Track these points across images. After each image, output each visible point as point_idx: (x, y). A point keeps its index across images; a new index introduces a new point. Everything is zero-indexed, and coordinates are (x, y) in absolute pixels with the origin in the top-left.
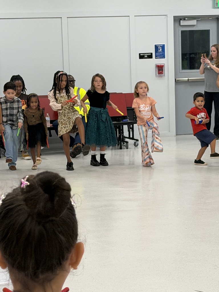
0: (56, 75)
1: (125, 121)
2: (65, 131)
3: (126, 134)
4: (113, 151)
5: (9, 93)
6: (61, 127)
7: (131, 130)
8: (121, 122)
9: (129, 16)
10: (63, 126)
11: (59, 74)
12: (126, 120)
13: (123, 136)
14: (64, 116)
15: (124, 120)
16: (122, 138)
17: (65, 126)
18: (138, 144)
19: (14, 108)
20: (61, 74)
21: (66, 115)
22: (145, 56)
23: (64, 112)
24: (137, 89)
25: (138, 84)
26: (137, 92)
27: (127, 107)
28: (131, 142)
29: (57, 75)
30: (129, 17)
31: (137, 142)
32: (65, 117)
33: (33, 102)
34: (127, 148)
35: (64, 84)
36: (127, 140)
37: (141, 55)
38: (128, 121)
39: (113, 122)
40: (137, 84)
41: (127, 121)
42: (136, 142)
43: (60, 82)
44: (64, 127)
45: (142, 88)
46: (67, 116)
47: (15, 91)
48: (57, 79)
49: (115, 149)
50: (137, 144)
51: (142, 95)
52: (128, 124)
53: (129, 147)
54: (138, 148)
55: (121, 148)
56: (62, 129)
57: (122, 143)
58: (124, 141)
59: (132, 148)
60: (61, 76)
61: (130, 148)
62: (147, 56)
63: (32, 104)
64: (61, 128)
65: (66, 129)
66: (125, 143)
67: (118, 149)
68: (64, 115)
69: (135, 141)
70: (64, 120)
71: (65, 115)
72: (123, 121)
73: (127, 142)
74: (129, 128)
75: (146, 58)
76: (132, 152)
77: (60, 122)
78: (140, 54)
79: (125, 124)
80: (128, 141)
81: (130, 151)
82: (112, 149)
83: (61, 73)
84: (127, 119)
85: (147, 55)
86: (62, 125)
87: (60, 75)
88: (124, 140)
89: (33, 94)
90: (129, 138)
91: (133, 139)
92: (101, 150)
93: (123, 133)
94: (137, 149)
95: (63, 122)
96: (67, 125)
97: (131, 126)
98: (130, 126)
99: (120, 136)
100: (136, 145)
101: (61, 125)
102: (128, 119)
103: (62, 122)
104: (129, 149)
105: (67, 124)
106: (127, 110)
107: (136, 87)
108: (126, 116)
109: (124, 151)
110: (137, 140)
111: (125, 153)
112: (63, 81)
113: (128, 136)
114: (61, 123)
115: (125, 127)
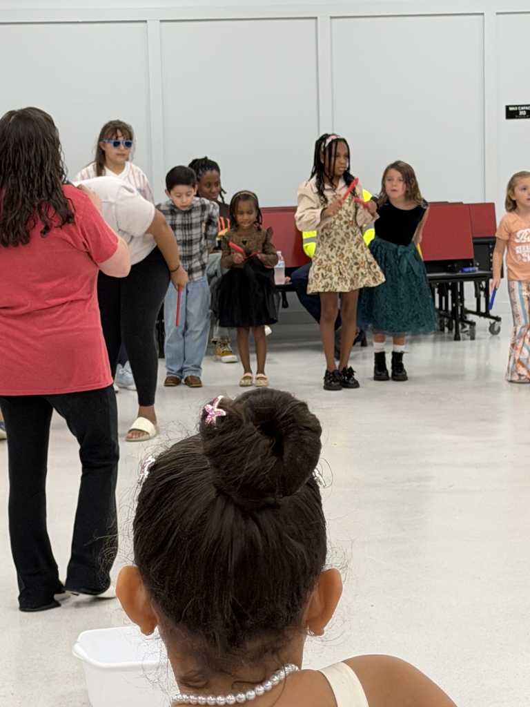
0: (321, 144)
1: (469, 272)
2: (321, 285)
3: (470, 302)
4: (438, 345)
5: (178, 195)
6: (316, 272)
7: (482, 293)
8: (458, 274)
9: (483, 14)
10: (322, 271)
11: (328, 141)
12: (471, 269)
13: (462, 307)
14: (330, 247)
15: (467, 270)
16: (459, 312)
17: (325, 274)
18: (499, 329)
19: (194, 226)
20: (333, 141)
21: (335, 247)
22: (521, 113)
23: (334, 237)
24: (513, 190)
25: (517, 179)
26: (514, 199)
27: (474, 238)
28: (482, 323)
29: (323, 144)
30: (481, 17)
31: (497, 323)
32: (332, 250)
33: (242, 213)
34: (473, 338)
35: (342, 164)
36: (471, 317)
37: (511, 109)
38: (475, 271)
39: (429, 275)
40: (512, 180)
41: (473, 271)
42: (494, 323)
43: (333, 159)
44: (322, 274)
45: (525, 189)
46: (337, 248)
47: (194, 187)
48: (324, 152)
49: (443, 339)
50: (496, 329)
51: (524, 206)
52: (476, 279)
53: (477, 335)
54: (499, 338)
55: (457, 338)
56: (317, 278)
57: (460, 326)
58: (463, 320)
59: (485, 338)
60: (334, 145)
61: (479, 339)
62: (524, 113)
63: (239, 218)
64: (314, 276)
65: (326, 280)
66: (468, 326)
67: (449, 339)
68: (332, 245)
69: (492, 321)
70: (328, 256)
71: (335, 244)
72: (463, 271)
73: (472, 324)
74: (478, 289)
75: (523, 117)
76: (483, 348)
77: (317, 260)
78: (507, 107)
79: (469, 278)
80: (474, 321)
81: (479, 346)
82: (434, 340)
83: (334, 137)
84: (472, 266)
85: (525, 110)
86: (319, 269)
87: (331, 144)
88: (466, 317)
89: (243, 192)
90: (478, 313)
91: (487, 315)
92: (396, 342)
93: (462, 300)
94: (496, 341)
95: (324, 263)
96: (330, 274)
97: (484, 283)
98: (480, 283)
99: (454, 309)
100: (494, 331)
101: (316, 267)
102: (477, 266)
103: (322, 262)
104: (476, 342)
105: (330, 271)
106: (475, 244)
107: (511, 187)
108: (471, 260)
109: (465, 344)
110: (498, 319)
111: (468, 351)
112: (339, 156)
113: (475, 309)
114: (318, 262)
115: (469, 287)
